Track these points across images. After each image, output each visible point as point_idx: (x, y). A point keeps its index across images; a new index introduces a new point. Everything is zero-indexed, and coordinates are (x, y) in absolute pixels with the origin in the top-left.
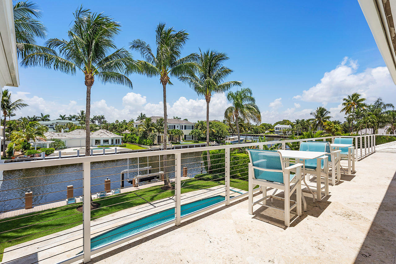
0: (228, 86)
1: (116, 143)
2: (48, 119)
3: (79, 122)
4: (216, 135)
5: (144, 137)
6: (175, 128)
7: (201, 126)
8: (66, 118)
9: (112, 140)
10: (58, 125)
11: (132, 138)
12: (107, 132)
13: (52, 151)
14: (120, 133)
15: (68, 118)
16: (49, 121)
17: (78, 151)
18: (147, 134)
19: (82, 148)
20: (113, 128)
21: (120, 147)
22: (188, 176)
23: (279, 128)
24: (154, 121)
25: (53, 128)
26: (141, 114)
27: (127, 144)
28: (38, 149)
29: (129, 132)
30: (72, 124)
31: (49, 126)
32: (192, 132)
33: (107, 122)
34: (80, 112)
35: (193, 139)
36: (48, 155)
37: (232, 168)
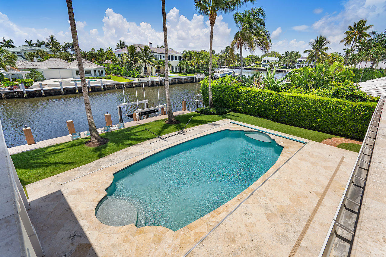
1: (100, 75)
2: (13, 46)
3: (50, 50)
4: (204, 67)
5: (130, 67)
6: (161, 58)
7: (189, 56)
8: (33, 44)
9: (95, 72)
10: (27, 52)
11: (116, 69)
12: (87, 62)
13: (31, 83)
14: (101, 63)
15: (36, 44)
16: (15, 48)
17: (61, 83)
18: (132, 64)
19: (63, 79)
20: (92, 57)
21: (105, 79)
22: (188, 110)
23: (267, 61)
24: (138, 50)
25: (22, 56)
26: (121, 41)
27: (111, 76)
28: (13, 80)
29: (112, 63)
30: (44, 51)
31: (16, 54)
32: (180, 63)
33: (82, 51)
34: (49, 38)
35: (180, 71)
36: (27, 87)
37: (234, 101)
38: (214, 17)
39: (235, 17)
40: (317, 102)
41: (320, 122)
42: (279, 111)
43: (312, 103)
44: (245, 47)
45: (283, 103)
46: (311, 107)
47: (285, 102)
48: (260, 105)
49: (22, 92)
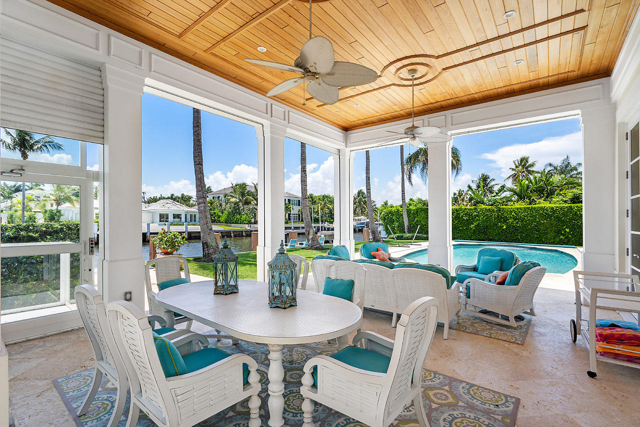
5: (236, 211)
9: (185, 215)
12: (175, 203)
18: (241, 208)
35: (299, 220)
41: (569, 233)
42: (507, 228)
43: (551, 212)
45: (511, 217)
46: (550, 216)
47: (513, 216)
48: (478, 225)
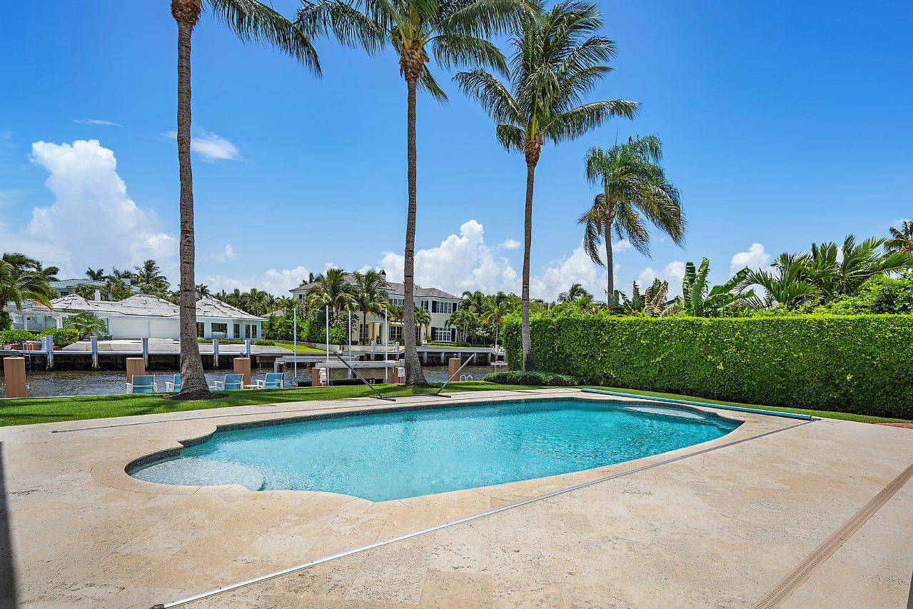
0: (595, 115)
1: (248, 336)
2: (54, 279)
3: (139, 289)
7: (476, 306)
8: (104, 277)
9: (237, 328)
11: (290, 327)
12: (221, 305)
13: (71, 338)
15: (110, 277)
16: (58, 283)
17: (145, 341)
18: (332, 315)
21: (259, 344)
27: (276, 343)
29: (281, 313)
34: (142, 265)
35: (453, 340)
36: (60, 347)
37: (592, 356)
38: (537, 145)
39: (589, 163)
40: (832, 327)
41: (850, 383)
44: (618, 229)
46: (813, 343)
48: (668, 357)
49: (44, 357)
